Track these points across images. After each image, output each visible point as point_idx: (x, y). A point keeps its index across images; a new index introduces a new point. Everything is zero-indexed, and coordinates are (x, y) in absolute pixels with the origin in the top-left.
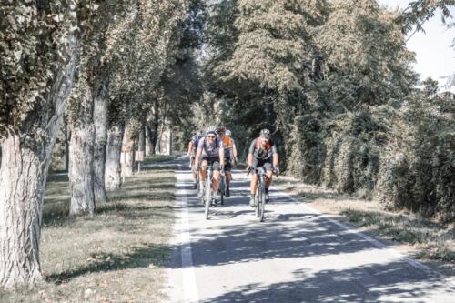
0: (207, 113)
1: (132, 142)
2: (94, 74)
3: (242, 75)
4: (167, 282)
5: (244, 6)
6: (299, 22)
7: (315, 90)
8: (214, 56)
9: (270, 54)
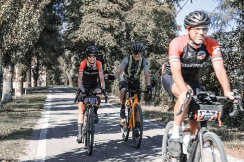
0: (67, 63)
1: (21, 77)
3: (84, 38)
4: (28, 147)
6: (116, 9)
7: (126, 46)
8: (69, 28)
9: (100, 26)
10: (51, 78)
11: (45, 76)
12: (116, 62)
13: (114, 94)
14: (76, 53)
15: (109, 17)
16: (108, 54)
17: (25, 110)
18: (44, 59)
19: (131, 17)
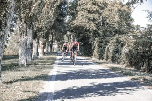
0: (69, 39)
1: (43, 46)
2: (27, 20)
5: (80, 3)
6: (97, 8)
7: (102, 30)
8: (70, 19)
9: (88, 18)
10: (59, 47)
11: (56, 46)
12: (96, 39)
13: (94, 56)
14: (74, 33)
15: (93, 13)
16: (92, 34)
17: (44, 64)
18: (56, 36)
19: (105, 13)
